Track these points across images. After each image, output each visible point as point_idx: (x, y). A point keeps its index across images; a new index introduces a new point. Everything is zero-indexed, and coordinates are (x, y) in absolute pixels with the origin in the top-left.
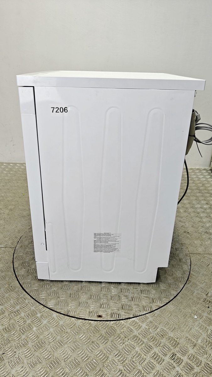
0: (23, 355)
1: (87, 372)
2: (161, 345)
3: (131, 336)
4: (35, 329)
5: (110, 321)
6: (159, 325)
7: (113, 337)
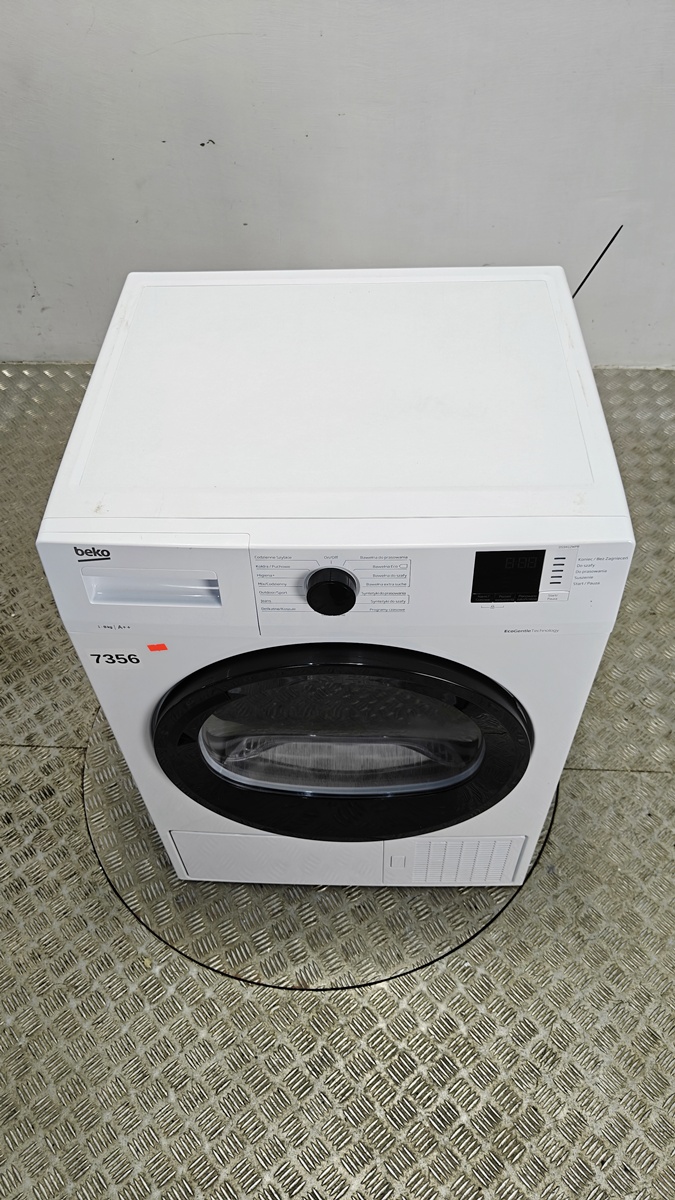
0: (126, 1077)
1: (266, 1122)
2: (437, 1058)
3: (371, 1032)
4: (148, 1008)
5: (324, 990)
6: (439, 1005)
7: (326, 1033)
